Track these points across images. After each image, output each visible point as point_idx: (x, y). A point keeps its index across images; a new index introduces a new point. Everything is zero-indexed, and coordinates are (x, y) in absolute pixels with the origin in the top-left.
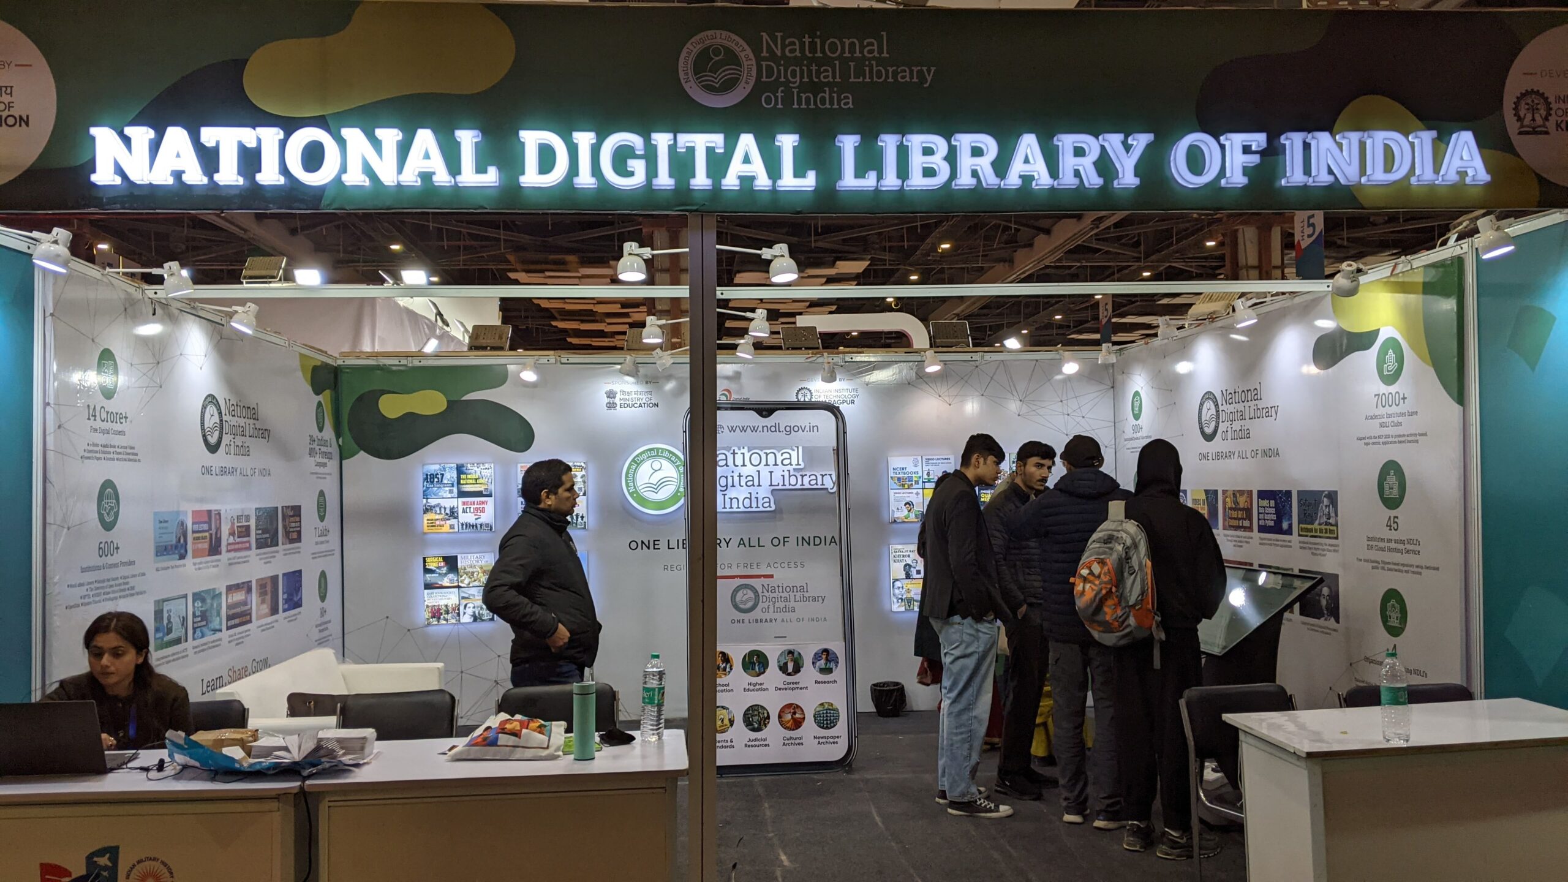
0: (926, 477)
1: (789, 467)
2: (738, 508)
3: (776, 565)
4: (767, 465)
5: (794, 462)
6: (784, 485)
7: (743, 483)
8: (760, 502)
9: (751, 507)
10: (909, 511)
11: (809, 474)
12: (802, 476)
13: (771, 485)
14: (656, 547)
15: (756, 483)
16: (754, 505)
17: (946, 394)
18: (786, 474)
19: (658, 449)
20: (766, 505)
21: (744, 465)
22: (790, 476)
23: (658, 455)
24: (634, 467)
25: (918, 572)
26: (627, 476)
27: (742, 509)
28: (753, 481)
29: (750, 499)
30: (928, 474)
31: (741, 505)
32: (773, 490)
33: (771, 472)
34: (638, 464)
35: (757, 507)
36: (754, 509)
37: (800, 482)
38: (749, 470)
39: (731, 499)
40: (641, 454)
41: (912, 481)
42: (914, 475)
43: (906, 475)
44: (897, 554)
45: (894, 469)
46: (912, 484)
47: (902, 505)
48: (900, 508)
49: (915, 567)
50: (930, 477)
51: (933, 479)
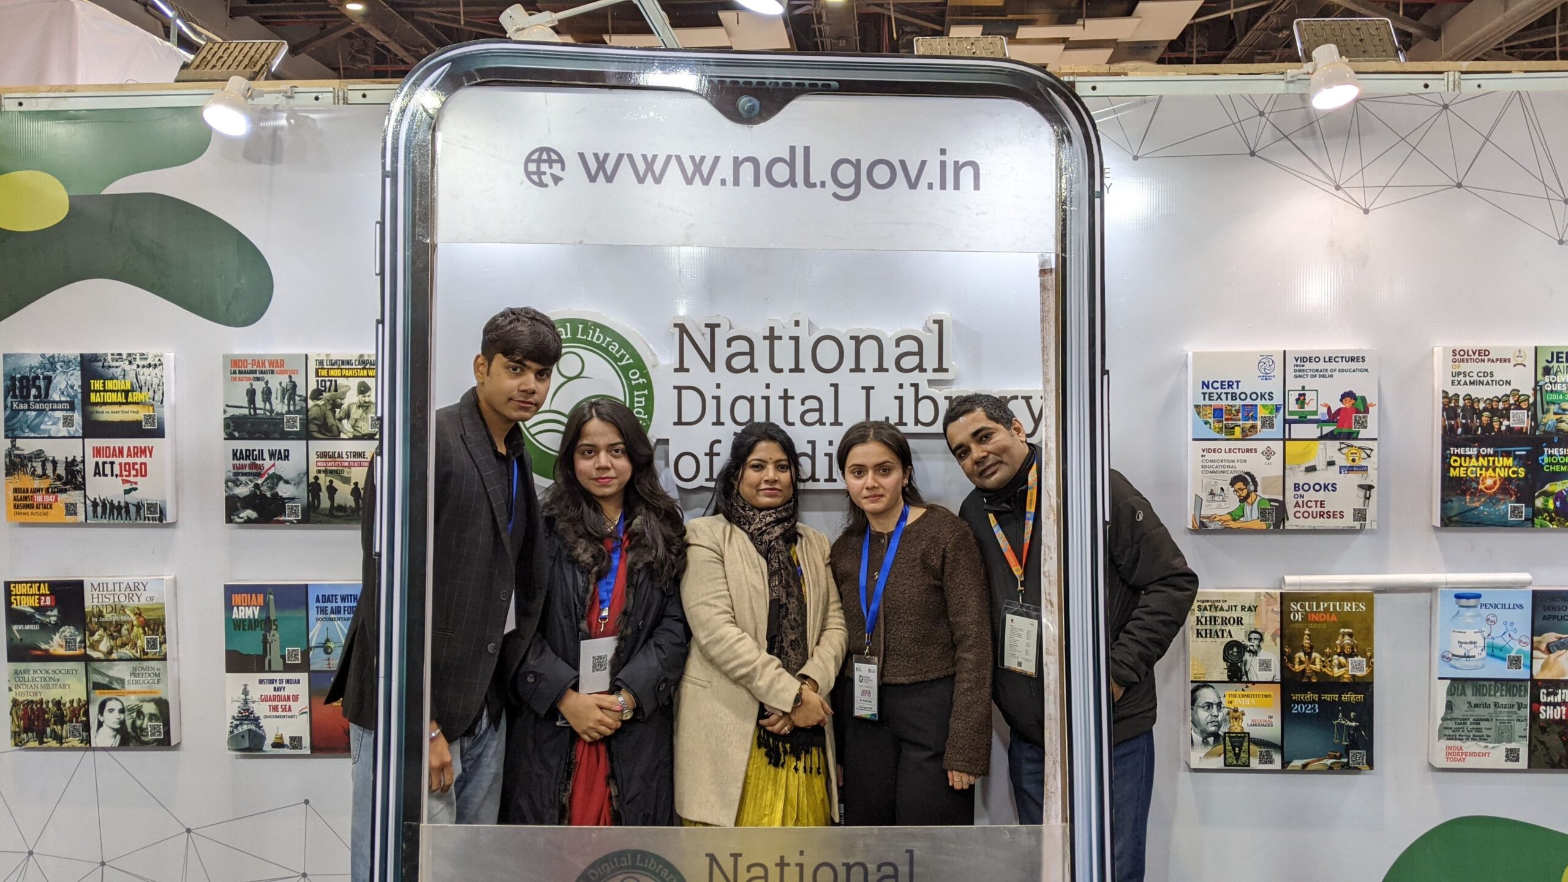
0: (1293, 406)
5: (931, 362)
6: (901, 423)
7: (794, 417)
10: (1243, 500)
15: (829, 418)
16: (822, 474)
17: (1357, 181)
25: (1265, 665)
29: (813, 458)
30: (1301, 400)
35: (831, 480)
36: (822, 485)
41: (1255, 418)
42: (1258, 402)
43: (1238, 403)
44: (1207, 614)
45: (1205, 385)
46: (1253, 427)
47: (1226, 485)
48: (1218, 491)
49: (1255, 653)
50: (1307, 408)
51: (1315, 413)
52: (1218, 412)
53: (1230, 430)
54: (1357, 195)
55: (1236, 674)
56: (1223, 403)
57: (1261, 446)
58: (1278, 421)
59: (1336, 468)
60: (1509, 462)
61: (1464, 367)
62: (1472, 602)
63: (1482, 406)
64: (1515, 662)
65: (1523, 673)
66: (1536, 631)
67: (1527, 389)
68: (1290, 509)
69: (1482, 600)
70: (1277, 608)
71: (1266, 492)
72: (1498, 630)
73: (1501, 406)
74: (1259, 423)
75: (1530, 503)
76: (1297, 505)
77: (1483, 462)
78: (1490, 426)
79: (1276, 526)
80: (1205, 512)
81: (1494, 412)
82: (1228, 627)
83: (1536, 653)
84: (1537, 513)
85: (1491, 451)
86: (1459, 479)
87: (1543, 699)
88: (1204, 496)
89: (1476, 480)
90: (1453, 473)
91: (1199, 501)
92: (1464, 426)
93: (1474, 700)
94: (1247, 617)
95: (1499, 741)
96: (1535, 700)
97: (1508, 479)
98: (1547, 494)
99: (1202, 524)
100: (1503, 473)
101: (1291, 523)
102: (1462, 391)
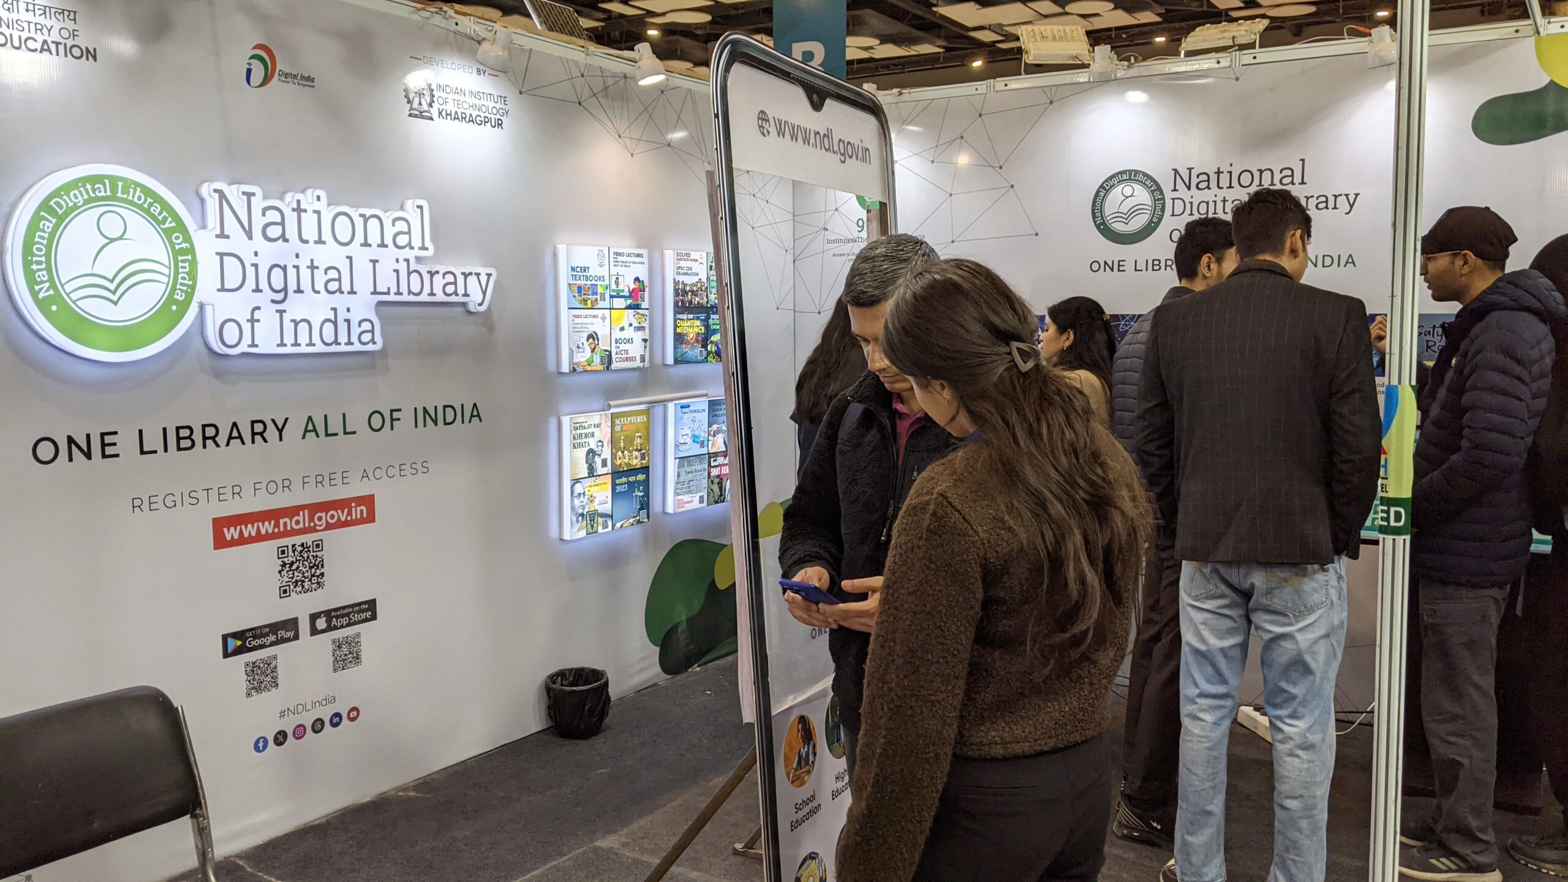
0: (614, 287)
1: (407, 253)
2: (311, 344)
3: (378, 473)
4: (366, 244)
5: (417, 242)
6: (399, 293)
7: (319, 286)
8: (356, 331)
9: (336, 342)
10: (593, 351)
11: (442, 269)
12: (432, 274)
13: (375, 293)
14: (109, 450)
15: (346, 287)
16: (343, 338)
17: (628, 134)
18: (402, 267)
19: (114, 179)
20: (366, 337)
21: (320, 241)
22: (409, 274)
23: (113, 197)
24: (48, 225)
25: (604, 463)
26: (27, 251)
27: (319, 348)
28: (339, 280)
29: (335, 323)
30: (617, 283)
31: (316, 339)
32: (380, 304)
33: (374, 262)
34: (61, 219)
35: (350, 343)
36: (343, 348)
37: (427, 289)
38: (330, 255)
39: (296, 323)
40: (67, 188)
41: (596, 294)
42: (598, 283)
43: (589, 283)
44: (578, 432)
45: (573, 269)
46: (596, 300)
47: (584, 340)
48: (581, 346)
49: (599, 455)
50: (621, 287)
51: (623, 291)
52: (579, 288)
53: (585, 301)
54: (627, 142)
55: (592, 472)
56: (582, 282)
57: (599, 313)
58: (607, 296)
59: (632, 328)
60: (698, 323)
61: (683, 264)
62: (686, 410)
63: (688, 288)
64: (702, 444)
65: (704, 451)
66: (710, 426)
67: (704, 280)
68: (614, 356)
69: (691, 409)
70: (610, 424)
71: (603, 345)
72: (697, 424)
73: (695, 289)
74: (599, 297)
75: (705, 346)
76: (617, 354)
77: (689, 323)
78: (691, 302)
79: (608, 369)
80: (576, 360)
81: (692, 292)
82: (587, 440)
83: (710, 438)
84: (708, 354)
85: (691, 316)
86: (680, 334)
87: (713, 464)
88: (574, 349)
89: (686, 335)
90: (678, 330)
91: (571, 352)
92: (682, 301)
93: (688, 469)
94: (596, 430)
95: (697, 493)
96: (709, 465)
97: (698, 334)
98: (712, 342)
99: (574, 369)
100: (696, 330)
101: (615, 365)
102: (681, 278)
